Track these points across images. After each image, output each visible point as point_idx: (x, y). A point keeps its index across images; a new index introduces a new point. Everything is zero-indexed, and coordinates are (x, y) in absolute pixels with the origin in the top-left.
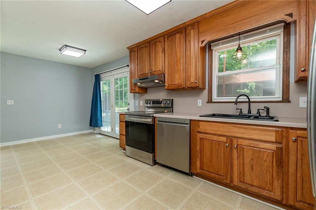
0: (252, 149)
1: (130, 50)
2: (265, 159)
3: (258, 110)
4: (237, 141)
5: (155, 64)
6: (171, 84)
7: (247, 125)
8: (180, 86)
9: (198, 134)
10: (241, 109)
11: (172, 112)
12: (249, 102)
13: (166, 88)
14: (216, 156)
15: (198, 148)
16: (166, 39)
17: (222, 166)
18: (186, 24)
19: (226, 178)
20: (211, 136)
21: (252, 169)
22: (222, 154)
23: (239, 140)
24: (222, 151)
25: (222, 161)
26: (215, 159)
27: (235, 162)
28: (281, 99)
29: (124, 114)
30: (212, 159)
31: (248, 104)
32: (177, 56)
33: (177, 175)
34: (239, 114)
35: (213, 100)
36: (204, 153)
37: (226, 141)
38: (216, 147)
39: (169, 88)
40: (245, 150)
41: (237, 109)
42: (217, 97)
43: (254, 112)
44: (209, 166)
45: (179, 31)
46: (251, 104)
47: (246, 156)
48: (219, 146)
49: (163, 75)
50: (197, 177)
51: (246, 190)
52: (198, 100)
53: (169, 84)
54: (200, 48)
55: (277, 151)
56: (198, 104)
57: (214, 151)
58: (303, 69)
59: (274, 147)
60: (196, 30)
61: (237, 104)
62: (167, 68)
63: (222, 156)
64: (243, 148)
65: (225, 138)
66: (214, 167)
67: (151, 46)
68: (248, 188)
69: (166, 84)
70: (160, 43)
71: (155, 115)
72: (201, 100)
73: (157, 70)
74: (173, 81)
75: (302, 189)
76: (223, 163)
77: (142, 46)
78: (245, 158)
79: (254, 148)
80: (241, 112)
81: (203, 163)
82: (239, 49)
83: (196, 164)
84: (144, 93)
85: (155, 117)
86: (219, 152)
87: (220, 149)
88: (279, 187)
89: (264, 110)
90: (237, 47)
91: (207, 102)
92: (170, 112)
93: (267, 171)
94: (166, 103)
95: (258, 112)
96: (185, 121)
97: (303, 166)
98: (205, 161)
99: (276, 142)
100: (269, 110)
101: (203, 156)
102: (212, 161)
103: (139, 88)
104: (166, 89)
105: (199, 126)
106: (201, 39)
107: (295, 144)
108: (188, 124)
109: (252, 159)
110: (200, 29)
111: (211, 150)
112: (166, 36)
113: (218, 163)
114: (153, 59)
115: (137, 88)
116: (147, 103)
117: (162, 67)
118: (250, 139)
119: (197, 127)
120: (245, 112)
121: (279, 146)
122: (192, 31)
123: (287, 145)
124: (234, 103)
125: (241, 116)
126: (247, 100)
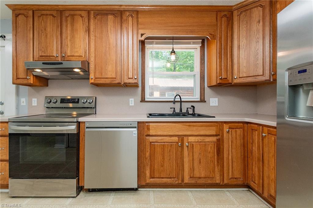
0: (200, 144)
1: (13, 10)
2: (209, 151)
3: (187, 108)
4: (188, 139)
5: (71, 45)
6: (100, 77)
7: (195, 123)
8: (114, 81)
9: (147, 138)
10: (174, 108)
11: (96, 114)
12: (181, 102)
13: (92, 81)
14: (168, 158)
15: (148, 154)
16: (92, 16)
17: (174, 167)
18: (122, 7)
19: (177, 178)
20: (163, 138)
21: (200, 162)
22: (175, 154)
23: (190, 138)
24: (175, 152)
25: (174, 162)
26: (167, 161)
27: (186, 160)
28: (199, 100)
29: (8, 121)
30: (164, 163)
31: (179, 104)
32: (109, 42)
33: (119, 196)
34: (173, 113)
35: (146, 100)
36: (155, 158)
37: (178, 141)
38: (168, 149)
39: (96, 82)
40: (195, 147)
41: (171, 108)
42: (150, 96)
43: (184, 111)
44: (161, 171)
45: (114, 12)
46: (182, 103)
47: (195, 152)
48: (171, 147)
49: (87, 63)
50: (143, 188)
51: (195, 184)
52: (130, 99)
53: (96, 77)
54: (139, 41)
55: (217, 142)
56: (130, 103)
57: (166, 154)
58: (220, 77)
59: (214, 139)
60: (135, 20)
61: (175, 103)
62: (93, 55)
63: (175, 157)
64: (192, 144)
65: (177, 138)
66: (166, 171)
67: (64, 18)
68: (197, 182)
69: (92, 76)
70: (81, 18)
71: (81, 119)
72: (133, 99)
73: (75, 55)
74: (103, 74)
75: (232, 168)
76: (175, 164)
77: (44, 12)
78: (194, 154)
79: (201, 143)
80: (174, 111)
81: (154, 170)
82: (173, 52)
83: (145, 174)
84: (41, 86)
85: (79, 122)
86: (171, 153)
87: (172, 150)
88: (218, 172)
89: (191, 108)
90: (171, 50)
91: (141, 102)
92: (93, 114)
93: (211, 161)
94: (86, 101)
95: (187, 110)
96: (131, 124)
97: (233, 150)
98: (156, 167)
99: (216, 135)
100: (194, 108)
101: (154, 161)
102: (164, 165)
103: (36, 77)
104: (92, 83)
105: (149, 128)
106: (141, 32)
107: (228, 134)
108: (136, 127)
109: (200, 154)
110: (140, 20)
111: (162, 153)
112: (92, 12)
113: (170, 165)
114: (69, 38)
115: (32, 76)
116: (51, 101)
117: (85, 53)
118: (198, 135)
119: (146, 130)
120: (178, 111)
121: (218, 137)
122: (130, 18)
123: (223, 136)
124: (173, 103)
125: (175, 115)
126: (179, 100)
